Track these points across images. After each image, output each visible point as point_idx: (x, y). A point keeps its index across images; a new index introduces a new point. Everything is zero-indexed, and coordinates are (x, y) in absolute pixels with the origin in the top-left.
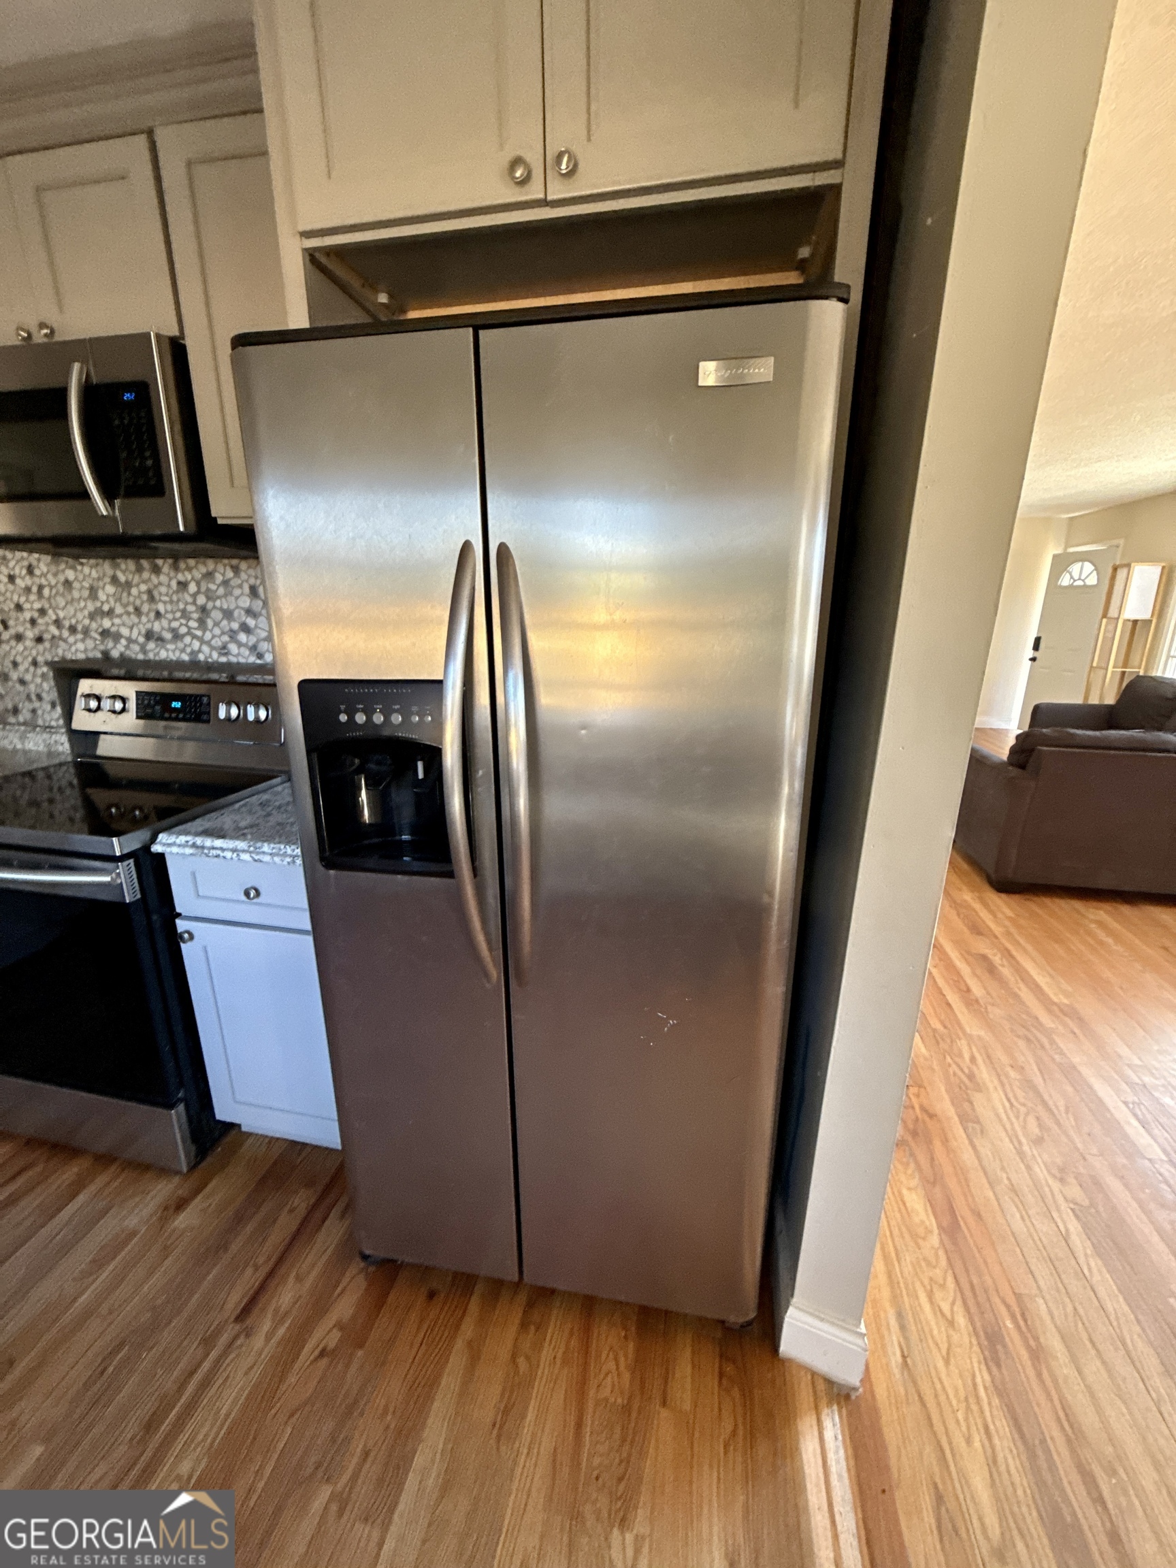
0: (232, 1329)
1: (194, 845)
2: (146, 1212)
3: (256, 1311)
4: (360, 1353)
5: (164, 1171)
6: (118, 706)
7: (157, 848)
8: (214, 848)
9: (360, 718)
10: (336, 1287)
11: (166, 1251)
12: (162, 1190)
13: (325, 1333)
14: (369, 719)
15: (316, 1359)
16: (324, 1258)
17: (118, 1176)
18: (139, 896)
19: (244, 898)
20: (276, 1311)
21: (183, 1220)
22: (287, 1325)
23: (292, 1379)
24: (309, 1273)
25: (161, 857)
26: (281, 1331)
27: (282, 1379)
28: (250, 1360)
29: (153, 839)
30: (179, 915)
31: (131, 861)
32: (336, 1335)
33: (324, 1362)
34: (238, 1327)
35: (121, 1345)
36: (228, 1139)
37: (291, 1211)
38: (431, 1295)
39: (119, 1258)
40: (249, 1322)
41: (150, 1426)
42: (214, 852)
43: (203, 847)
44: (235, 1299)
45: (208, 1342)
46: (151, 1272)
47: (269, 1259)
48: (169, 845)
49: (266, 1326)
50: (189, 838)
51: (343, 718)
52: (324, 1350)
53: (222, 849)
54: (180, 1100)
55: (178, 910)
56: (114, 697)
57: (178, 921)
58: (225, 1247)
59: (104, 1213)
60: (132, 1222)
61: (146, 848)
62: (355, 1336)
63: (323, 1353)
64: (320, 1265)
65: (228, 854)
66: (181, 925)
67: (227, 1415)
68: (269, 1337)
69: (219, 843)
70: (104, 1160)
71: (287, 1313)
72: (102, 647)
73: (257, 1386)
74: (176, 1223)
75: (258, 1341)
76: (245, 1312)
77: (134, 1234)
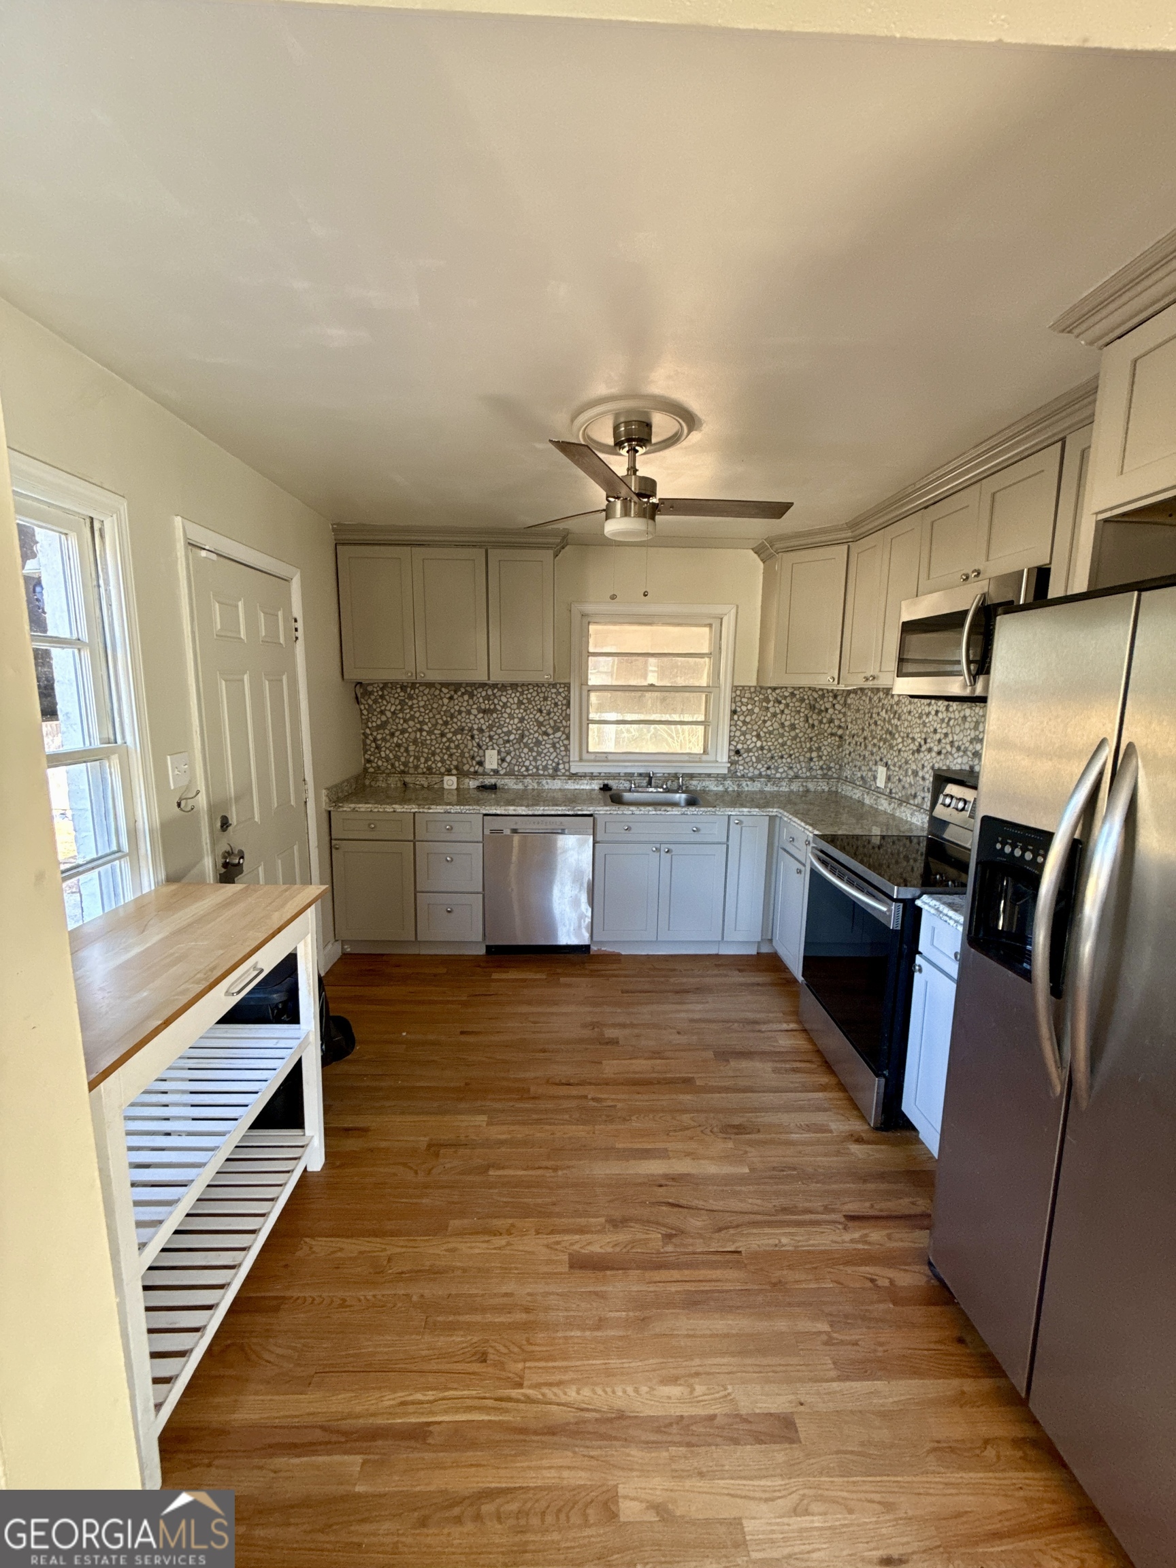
0: (838, 1217)
1: (937, 909)
2: (842, 1128)
3: (857, 1223)
4: (891, 1306)
5: (863, 1118)
6: (961, 805)
7: (918, 903)
8: (946, 915)
9: (1008, 849)
10: (906, 1264)
11: (838, 1153)
12: (857, 1126)
13: (884, 1275)
14: (1023, 855)
15: (867, 1278)
16: (912, 1245)
17: (841, 1100)
18: (899, 928)
19: (953, 957)
20: (866, 1235)
21: (855, 1148)
22: (866, 1247)
23: (849, 1269)
24: (896, 1241)
25: (920, 910)
26: (860, 1246)
27: (846, 1263)
28: (839, 1239)
29: (919, 897)
30: (920, 953)
31: (901, 905)
32: (886, 1283)
33: (869, 1285)
34: (843, 1220)
35: (795, 1169)
36: (907, 1134)
37: (913, 1203)
38: (961, 1341)
39: (819, 1135)
40: (850, 1224)
41: (785, 1210)
42: (945, 918)
43: (941, 912)
44: (853, 1207)
45: (827, 1210)
46: (826, 1155)
47: (881, 1210)
48: (926, 903)
49: (856, 1235)
50: (937, 903)
51: (999, 846)
52: (875, 1280)
53: (951, 918)
54: (884, 1076)
55: (920, 949)
56: (960, 799)
57: (918, 957)
58: (865, 1181)
59: (825, 1110)
60: (833, 1126)
61: (913, 900)
62: (894, 1295)
63: (872, 1281)
64: (906, 1244)
65: (952, 922)
66: (919, 960)
67: (813, 1245)
68: (852, 1241)
69: (951, 913)
70: (842, 1087)
71: (869, 1243)
72: (971, 763)
73: (831, 1252)
74: (851, 1147)
75: (847, 1237)
76: (851, 1218)
77: (831, 1131)
